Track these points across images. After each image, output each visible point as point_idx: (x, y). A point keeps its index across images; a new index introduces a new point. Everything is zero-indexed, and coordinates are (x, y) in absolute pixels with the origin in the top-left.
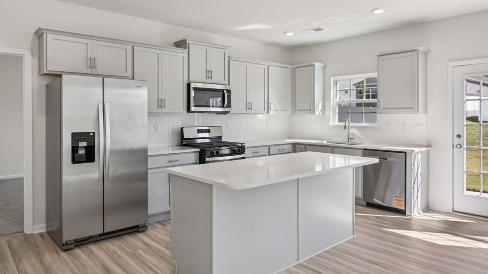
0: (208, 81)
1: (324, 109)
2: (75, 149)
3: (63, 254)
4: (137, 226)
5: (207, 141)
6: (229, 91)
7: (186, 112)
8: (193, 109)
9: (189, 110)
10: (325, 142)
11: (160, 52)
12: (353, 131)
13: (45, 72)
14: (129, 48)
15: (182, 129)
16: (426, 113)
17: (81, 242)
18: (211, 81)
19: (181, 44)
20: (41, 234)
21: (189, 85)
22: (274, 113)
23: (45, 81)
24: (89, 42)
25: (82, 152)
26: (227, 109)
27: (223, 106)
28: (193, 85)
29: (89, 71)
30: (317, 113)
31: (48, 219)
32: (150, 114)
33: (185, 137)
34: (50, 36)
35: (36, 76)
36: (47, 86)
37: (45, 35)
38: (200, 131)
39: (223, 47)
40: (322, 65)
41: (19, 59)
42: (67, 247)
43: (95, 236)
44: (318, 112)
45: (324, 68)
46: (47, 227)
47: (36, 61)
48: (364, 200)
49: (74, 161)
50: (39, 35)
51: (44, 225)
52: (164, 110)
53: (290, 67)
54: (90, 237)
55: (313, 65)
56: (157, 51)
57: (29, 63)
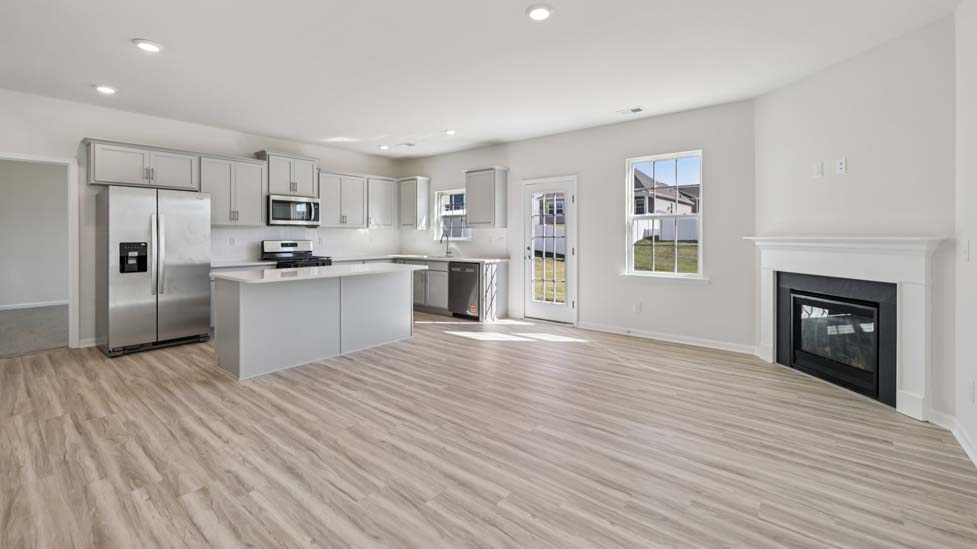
0: (292, 193)
1: (428, 224)
2: (123, 260)
3: (110, 360)
4: (197, 337)
5: (290, 255)
6: (317, 204)
7: (264, 224)
8: (272, 222)
9: (268, 223)
10: (425, 257)
11: (233, 163)
12: (452, 245)
13: (93, 182)
14: (195, 160)
15: (262, 242)
16: (506, 226)
17: (130, 350)
18: (296, 193)
19: (261, 156)
20: (89, 349)
21: (268, 198)
22: (375, 227)
23: (94, 191)
24: (146, 152)
25: (132, 262)
26: (315, 223)
27: (309, 219)
28: (273, 197)
29: (146, 182)
30: (419, 228)
31: (98, 335)
32: (213, 227)
33: (266, 250)
34: (98, 147)
35: (84, 186)
36: (97, 196)
37: (92, 145)
38: (283, 245)
39: (312, 159)
40: (427, 179)
41: (64, 168)
42: (115, 354)
43: (148, 344)
44: (422, 226)
45: (429, 182)
46: (96, 342)
47: (83, 170)
48: (450, 310)
49: (123, 270)
50: (87, 144)
51: (93, 339)
52: (238, 223)
53: (395, 180)
54: (142, 345)
55: (416, 179)
56: (229, 162)
57: (75, 173)
